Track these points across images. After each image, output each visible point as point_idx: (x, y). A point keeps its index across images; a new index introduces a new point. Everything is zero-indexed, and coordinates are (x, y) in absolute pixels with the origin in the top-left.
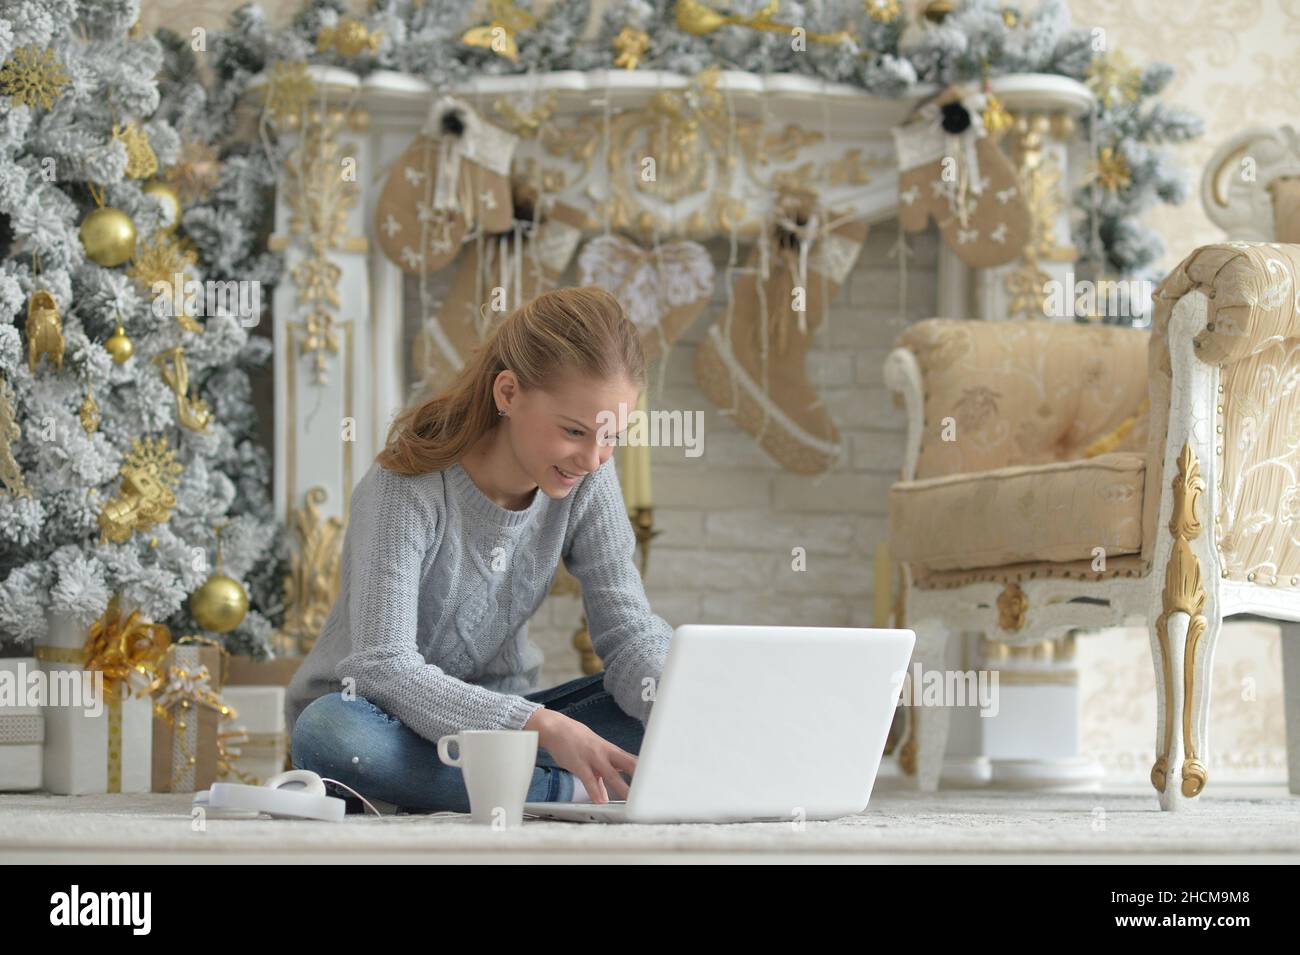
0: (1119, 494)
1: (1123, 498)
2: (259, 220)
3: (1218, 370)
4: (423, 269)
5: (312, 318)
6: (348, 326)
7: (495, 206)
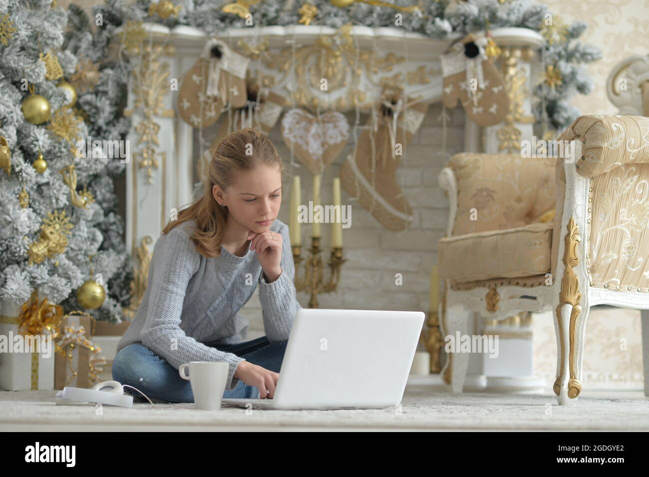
0: (535, 244)
1: (537, 246)
2: (119, 101)
3: (589, 180)
4: (201, 126)
5: (145, 150)
6: (163, 154)
7: (238, 94)
